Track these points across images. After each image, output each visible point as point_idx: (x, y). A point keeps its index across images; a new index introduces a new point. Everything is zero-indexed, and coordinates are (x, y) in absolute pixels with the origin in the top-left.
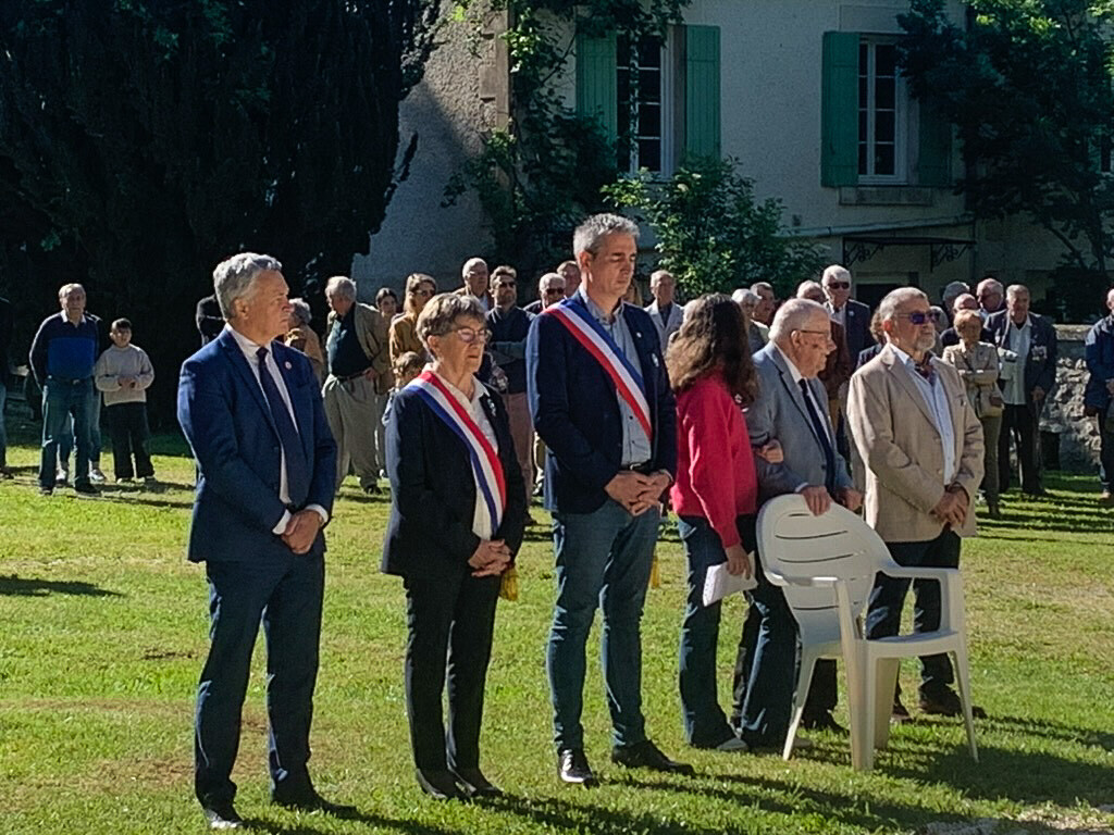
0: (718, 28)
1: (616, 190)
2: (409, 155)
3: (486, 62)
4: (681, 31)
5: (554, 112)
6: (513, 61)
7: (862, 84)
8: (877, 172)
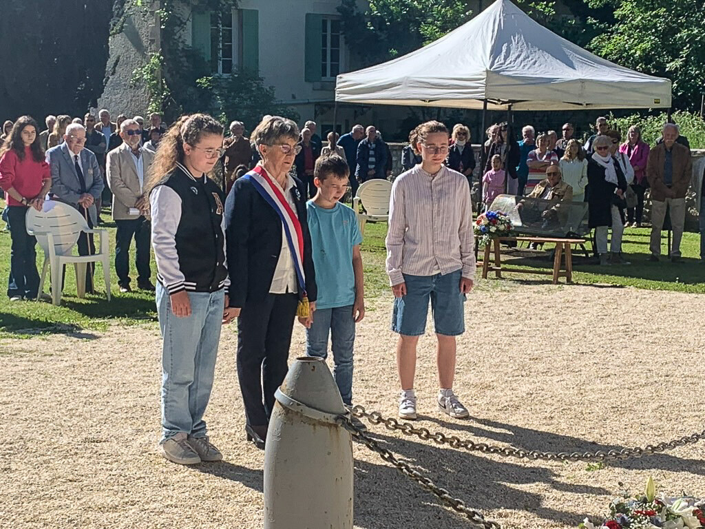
0: (257, 11)
1: (203, 81)
2: (116, 64)
3: (152, 23)
4: (240, 11)
5: (181, 46)
6: (162, 23)
7: (325, 37)
8: (331, 76)
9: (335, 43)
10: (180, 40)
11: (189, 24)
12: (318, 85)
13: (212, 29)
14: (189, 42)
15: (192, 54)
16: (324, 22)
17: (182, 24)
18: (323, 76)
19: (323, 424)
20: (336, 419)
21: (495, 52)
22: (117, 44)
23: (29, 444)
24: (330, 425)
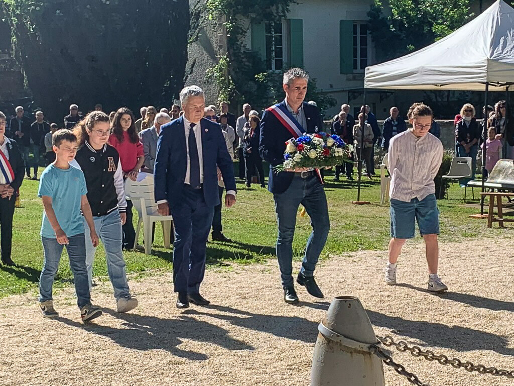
0: (302, 20)
1: (260, 76)
2: (193, 66)
3: (220, 33)
4: (289, 21)
5: (242, 50)
6: (228, 33)
7: (355, 38)
8: (361, 68)
9: (364, 42)
10: (242, 45)
11: (249, 32)
12: (351, 76)
13: (266, 35)
14: (249, 46)
15: (252, 56)
16: (355, 26)
17: (244, 33)
18: (354, 69)
19: (359, 352)
20: (369, 348)
21: (494, 44)
22: (193, 50)
23: (126, 366)
24: (364, 353)
